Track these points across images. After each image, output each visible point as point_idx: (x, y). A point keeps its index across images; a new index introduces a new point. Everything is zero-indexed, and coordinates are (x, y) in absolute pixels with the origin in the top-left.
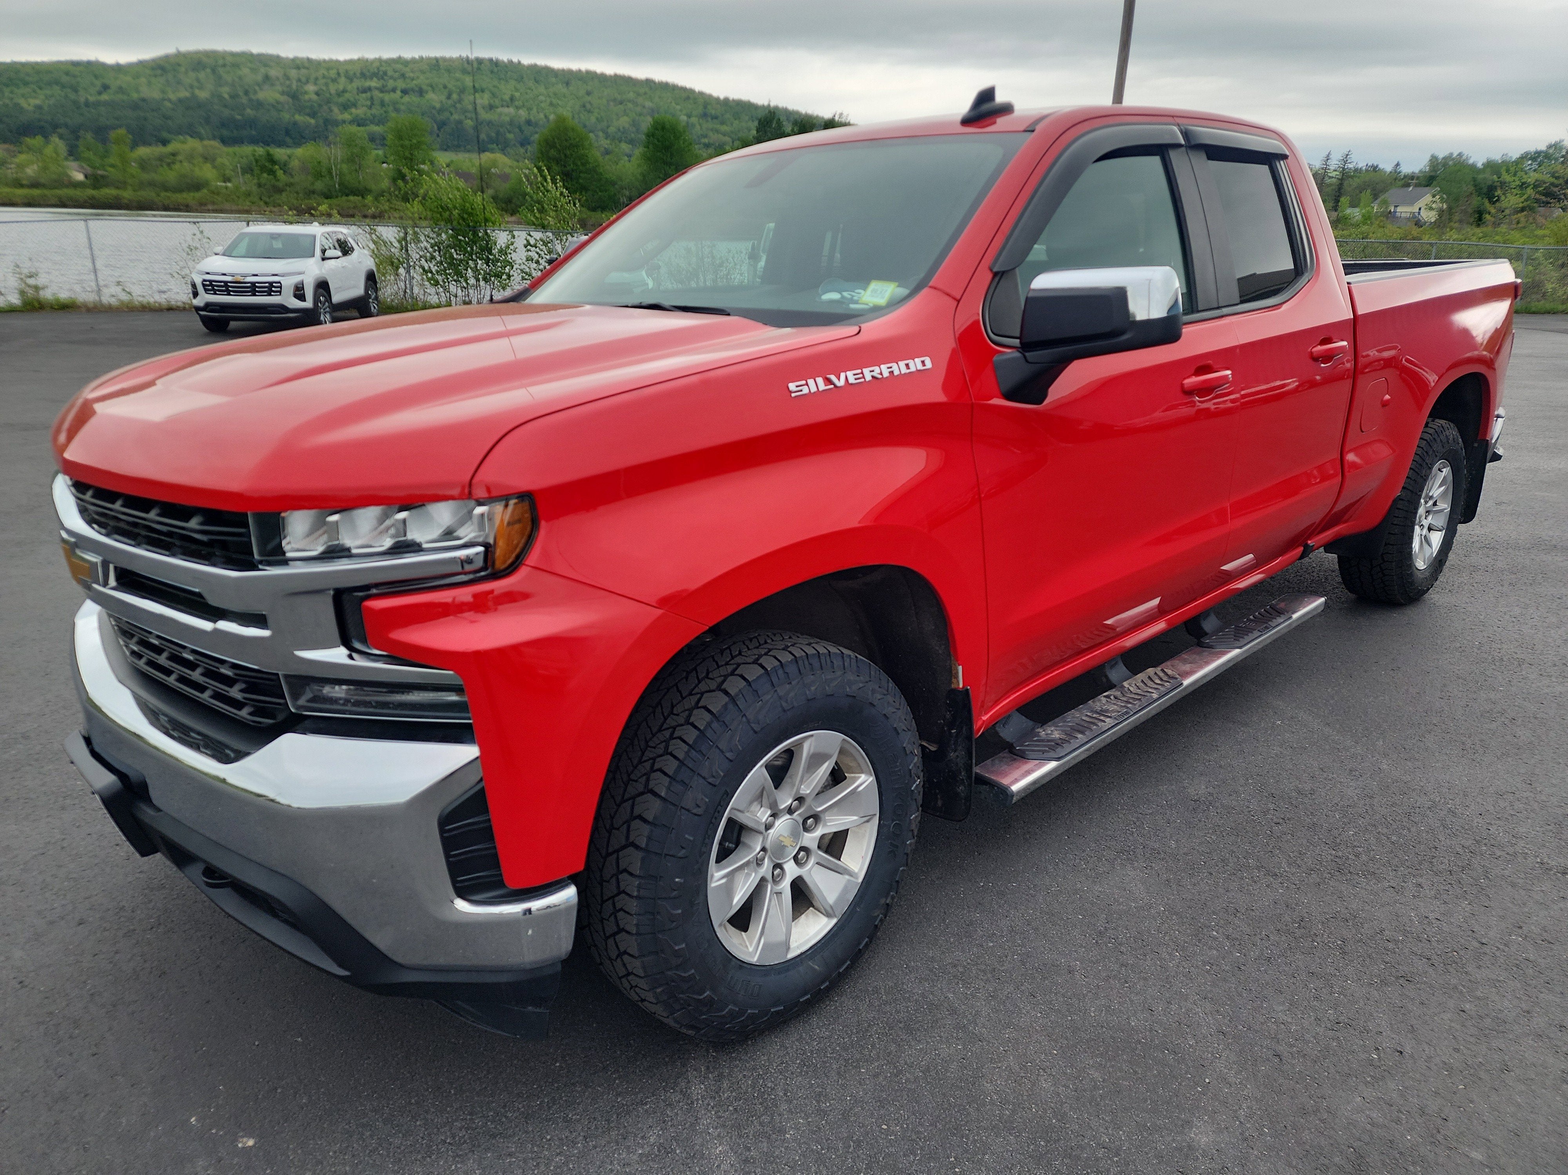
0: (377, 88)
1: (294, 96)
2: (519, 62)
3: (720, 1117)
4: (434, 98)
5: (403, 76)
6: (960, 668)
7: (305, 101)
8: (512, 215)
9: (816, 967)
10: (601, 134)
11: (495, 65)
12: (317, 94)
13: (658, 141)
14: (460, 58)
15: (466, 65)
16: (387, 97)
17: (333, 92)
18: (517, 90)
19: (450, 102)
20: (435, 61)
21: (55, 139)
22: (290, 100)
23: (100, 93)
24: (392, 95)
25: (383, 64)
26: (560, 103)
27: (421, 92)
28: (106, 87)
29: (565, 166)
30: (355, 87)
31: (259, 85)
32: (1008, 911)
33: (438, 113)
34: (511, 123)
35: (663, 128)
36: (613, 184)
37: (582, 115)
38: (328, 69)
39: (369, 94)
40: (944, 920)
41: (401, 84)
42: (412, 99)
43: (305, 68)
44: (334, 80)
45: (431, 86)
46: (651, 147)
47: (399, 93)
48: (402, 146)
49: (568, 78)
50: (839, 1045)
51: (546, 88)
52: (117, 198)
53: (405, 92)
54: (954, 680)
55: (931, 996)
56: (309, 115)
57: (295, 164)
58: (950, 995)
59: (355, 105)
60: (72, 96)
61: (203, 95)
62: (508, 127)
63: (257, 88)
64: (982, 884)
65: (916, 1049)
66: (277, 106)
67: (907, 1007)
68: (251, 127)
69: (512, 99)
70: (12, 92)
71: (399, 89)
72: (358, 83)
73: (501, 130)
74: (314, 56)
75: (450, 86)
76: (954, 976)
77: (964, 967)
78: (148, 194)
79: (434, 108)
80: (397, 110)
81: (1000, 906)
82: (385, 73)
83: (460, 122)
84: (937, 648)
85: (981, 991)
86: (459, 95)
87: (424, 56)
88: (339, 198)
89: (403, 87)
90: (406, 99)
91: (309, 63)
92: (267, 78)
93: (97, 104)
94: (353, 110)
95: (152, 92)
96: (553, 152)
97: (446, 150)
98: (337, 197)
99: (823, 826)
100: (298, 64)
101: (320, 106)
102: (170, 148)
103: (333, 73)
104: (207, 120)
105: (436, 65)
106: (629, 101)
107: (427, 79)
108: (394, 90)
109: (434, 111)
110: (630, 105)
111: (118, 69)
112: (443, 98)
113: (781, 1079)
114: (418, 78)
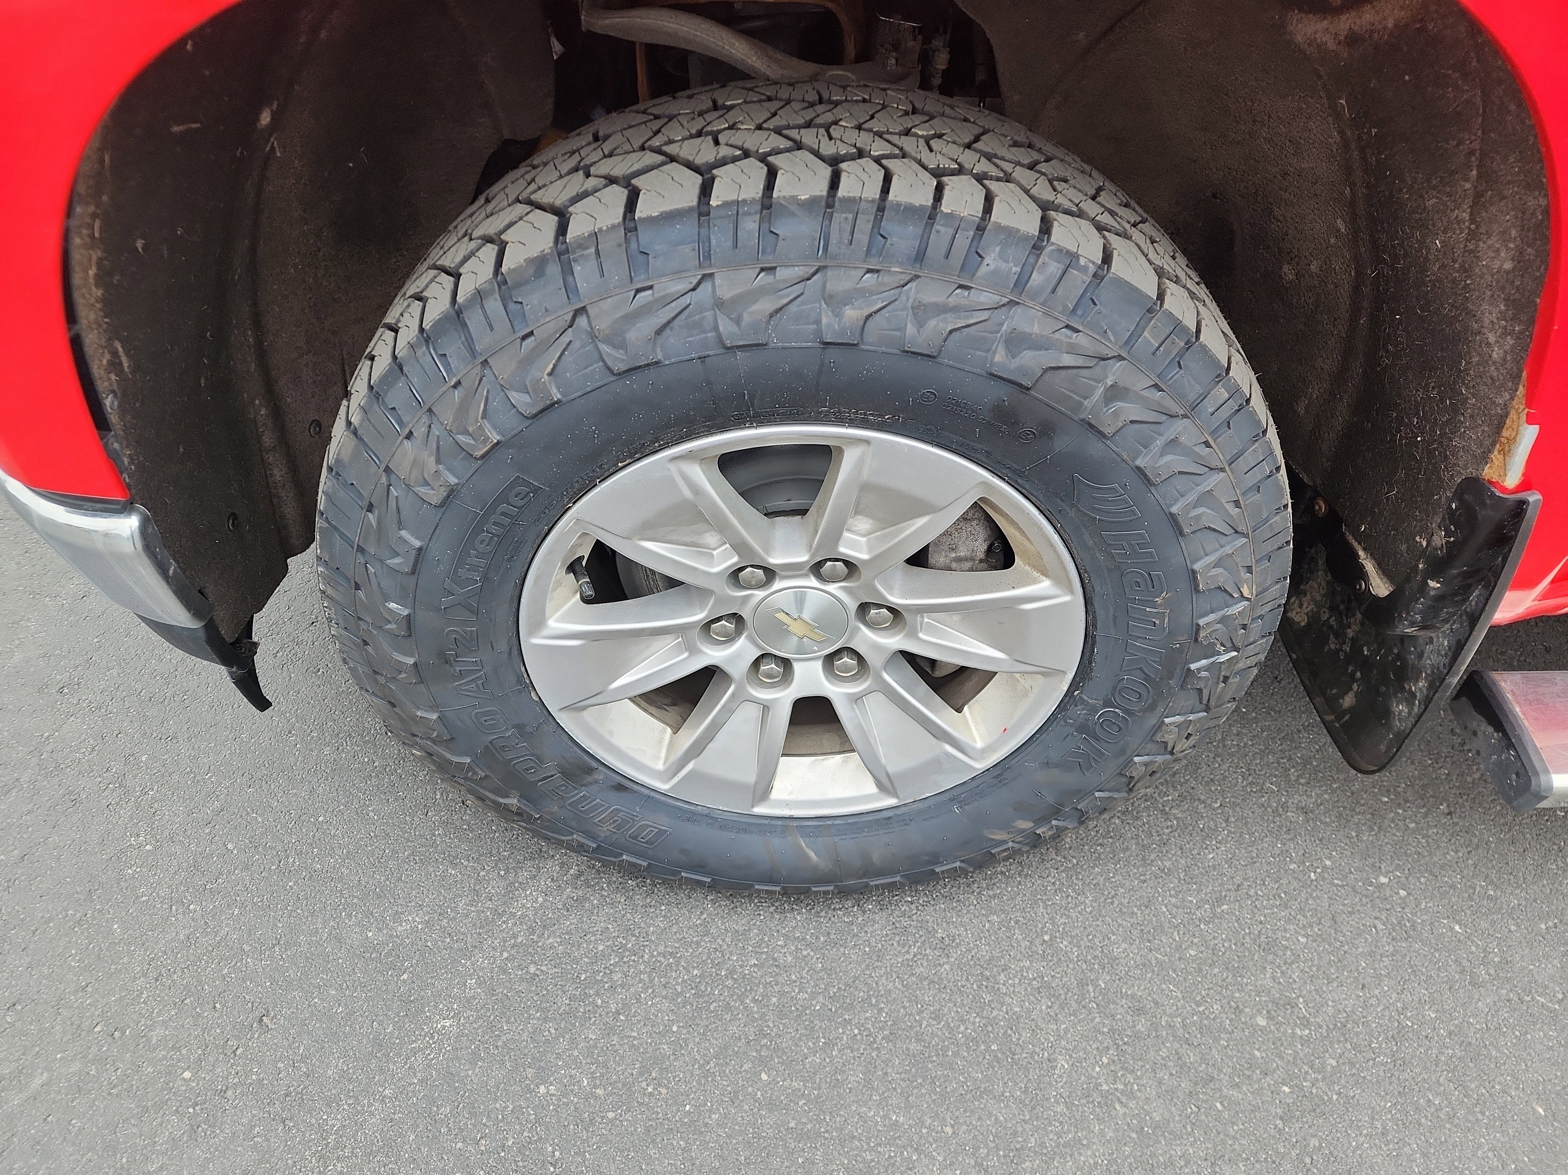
3: (504, 971)
6: (1529, 434)
9: (812, 855)
32: (1379, 977)
40: (1220, 901)
50: (782, 994)
54: (1495, 456)
55: (1026, 1034)
58: (1063, 1063)
64: (1383, 880)
65: (886, 1117)
67: (963, 1021)
76: (1112, 1030)
77: (1155, 1027)
81: (1371, 954)
84: (1492, 339)
85: (1132, 1104)
99: (906, 636)
113: (641, 981)
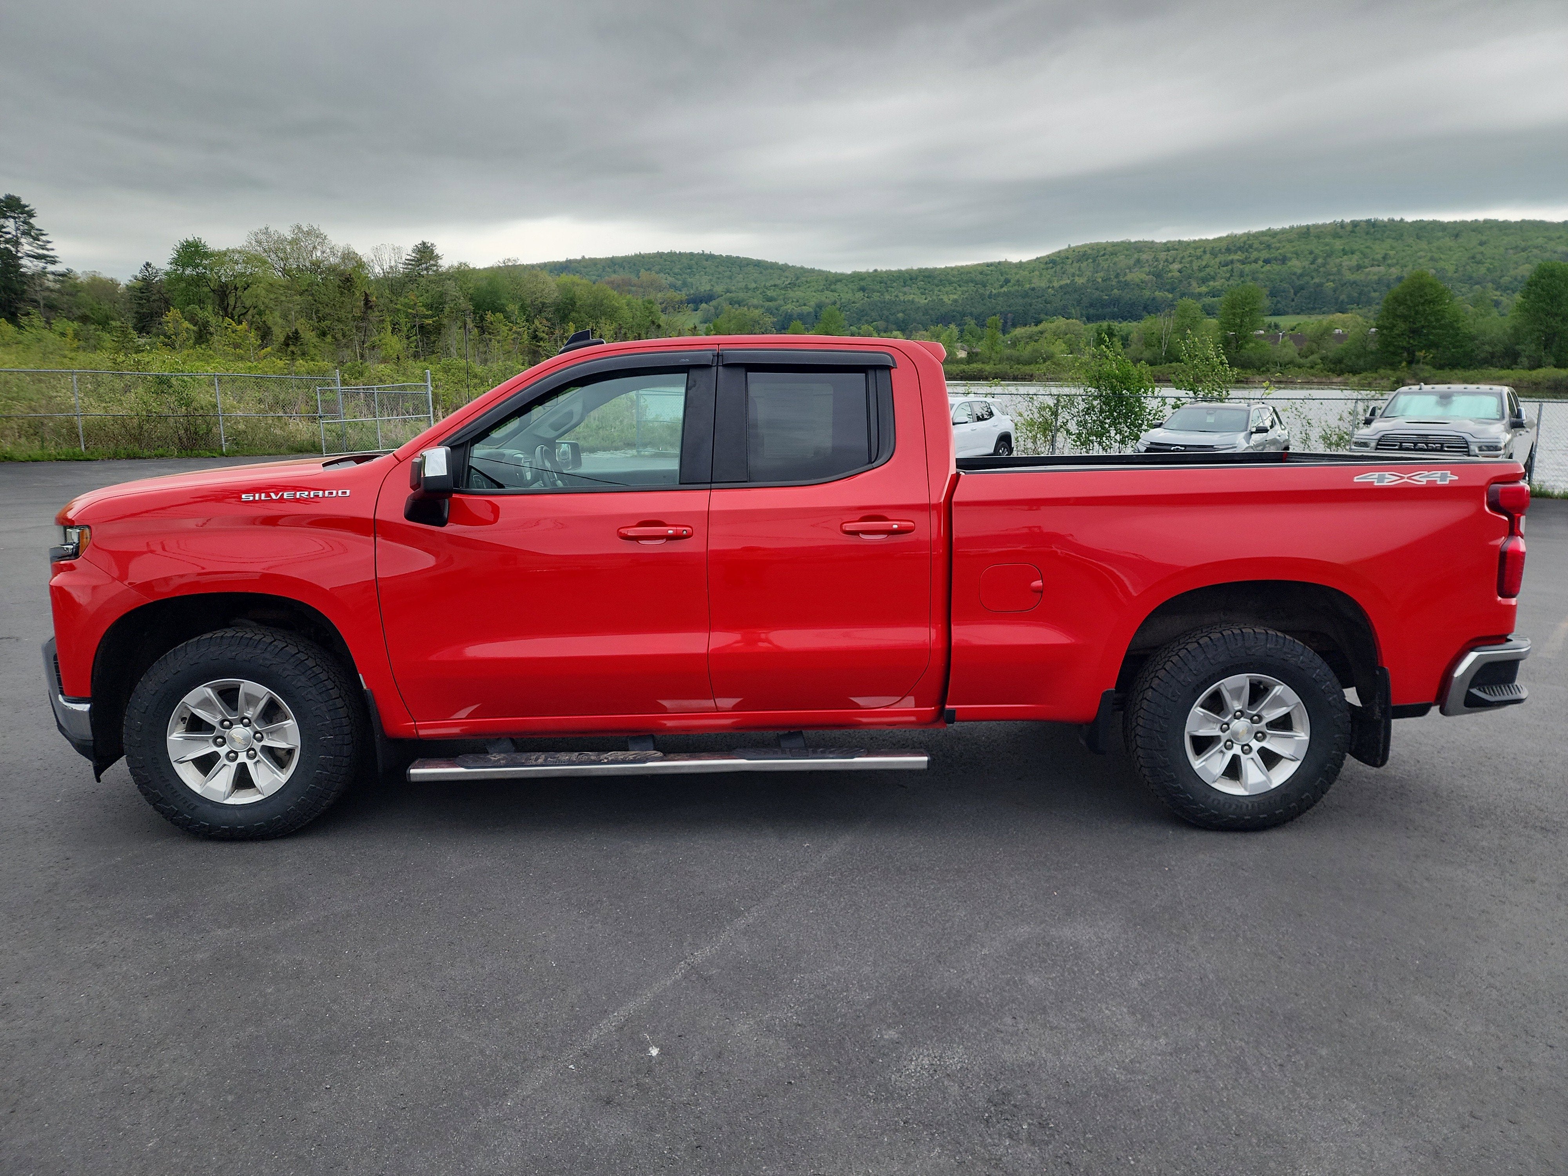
0: (1239, 261)
1: (1158, 275)
2: (1402, 220)
4: (1296, 265)
5: (1269, 247)
7: (1167, 279)
8: (1339, 375)
10: (1490, 285)
11: (1373, 226)
12: (1180, 271)
13: (1543, 290)
14: (1335, 224)
15: (1339, 230)
16: (1247, 268)
17: (1195, 268)
18: (1392, 248)
19: (1313, 267)
20: (1306, 230)
21: (952, 326)
22: (1155, 279)
23: (1002, 287)
24: (1254, 266)
25: (1251, 238)
26: (1442, 256)
27: (1284, 260)
28: (1007, 281)
29: (1414, 323)
30: (1218, 262)
31: (1130, 268)
33: (1298, 279)
34: (1379, 282)
35: (1552, 275)
36: (1473, 338)
37: (1468, 267)
38: (1196, 248)
39: (1230, 267)
41: (1265, 255)
42: (1276, 267)
43: (1174, 249)
44: (1199, 258)
45: (1297, 254)
46: (1532, 297)
47: (1261, 263)
48: (1234, 314)
49: (1457, 230)
51: (1429, 243)
52: (981, 371)
53: (1267, 261)
56: (1168, 291)
57: (1134, 336)
59: (1213, 278)
60: (981, 291)
61: (1080, 281)
62: (1375, 286)
63: (1127, 271)
66: (1140, 286)
68: (1114, 305)
69: (1385, 258)
70: (939, 291)
71: (1262, 259)
72: (1221, 258)
73: (1366, 289)
74: (1185, 238)
75: (1316, 251)
78: (1004, 367)
79: (1295, 274)
80: (1254, 279)
82: (1251, 246)
83: (1321, 285)
86: (1325, 259)
87: (1295, 226)
88: (1163, 365)
89: (1266, 258)
90: (1268, 267)
91: (1181, 245)
92: (1138, 261)
93: (999, 295)
94: (1211, 283)
95: (1040, 283)
96: (1401, 310)
97: (1298, 314)
98: (1161, 364)
100: (1168, 247)
101: (1181, 281)
102: (1040, 327)
103: (1199, 252)
104: (1079, 302)
105: (1306, 233)
106: (1536, 247)
107: (1294, 247)
108: (1256, 261)
109: (1294, 277)
110: (1535, 251)
111: (1020, 265)
112: (1306, 263)
114: (1284, 247)
